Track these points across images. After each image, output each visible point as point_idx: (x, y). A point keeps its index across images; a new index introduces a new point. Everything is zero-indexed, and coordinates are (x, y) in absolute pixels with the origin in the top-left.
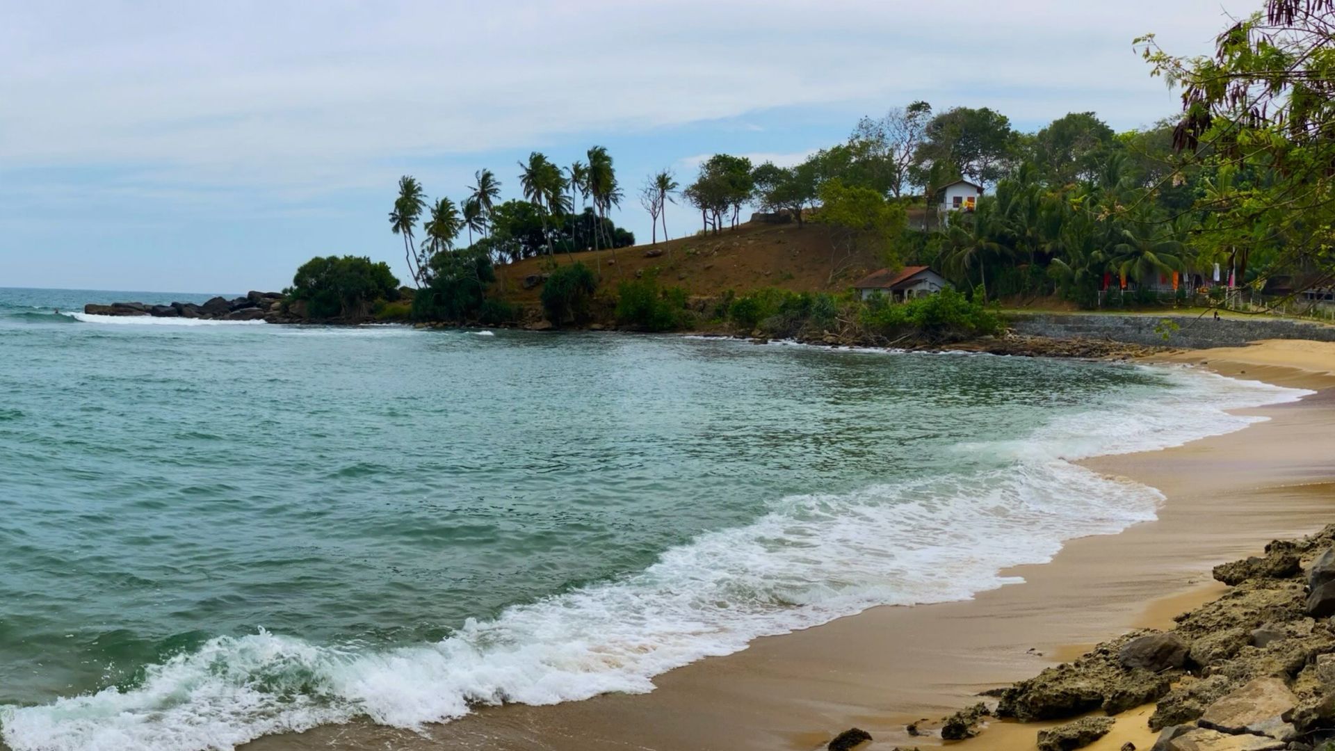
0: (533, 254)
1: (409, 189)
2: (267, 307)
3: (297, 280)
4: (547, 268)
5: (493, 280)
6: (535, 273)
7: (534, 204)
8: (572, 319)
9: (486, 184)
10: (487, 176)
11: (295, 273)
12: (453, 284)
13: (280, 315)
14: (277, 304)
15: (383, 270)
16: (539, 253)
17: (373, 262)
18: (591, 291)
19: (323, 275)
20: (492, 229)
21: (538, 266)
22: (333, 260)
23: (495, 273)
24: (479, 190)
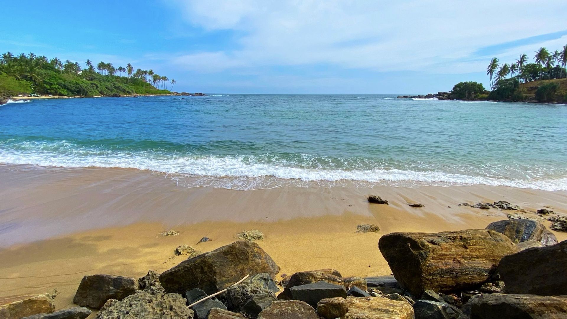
0: (533, 80)
1: (494, 61)
2: (443, 96)
3: (454, 89)
4: (540, 84)
5: (518, 88)
6: (534, 86)
7: (538, 64)
8: (546, 100)
9: (523, 58)
10: (524, 56)
11: (453, 86)
12: (504, 89)
13: (447, 98)
14: (446, 95)
15: (481, 85)
16: (536, 80)
17: (478, 83)
18: (555, 91)
19: (462, 87)
20: (520, 73)
21: (535, 83)
22: (466, 83)
23: (520, 86)
24: (520, 60)
